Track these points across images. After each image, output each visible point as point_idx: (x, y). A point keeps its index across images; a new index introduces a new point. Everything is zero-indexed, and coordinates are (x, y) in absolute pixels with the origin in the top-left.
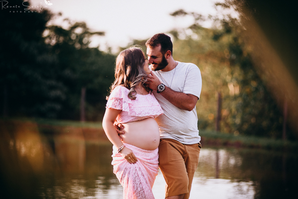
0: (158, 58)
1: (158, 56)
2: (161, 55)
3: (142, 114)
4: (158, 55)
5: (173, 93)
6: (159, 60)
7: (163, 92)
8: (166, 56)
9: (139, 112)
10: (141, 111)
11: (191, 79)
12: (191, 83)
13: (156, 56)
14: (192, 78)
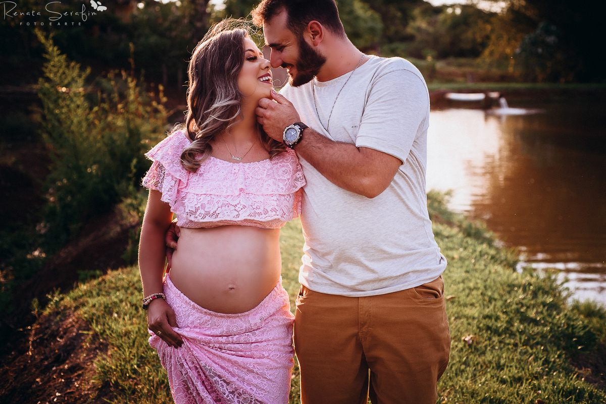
0: (287, 48)
1: (284, 43)
2: (293, 38)
3: (197, 216)
4: (283, 40)
5: (320, 149)
6: (291, 52)
7: (299, 146)
8: (308, 38)
9: (192, 207)
10: (197, 206)
11: (380, 101)
12: (376, 115)
13: (279, 44)
14: (383, 100)
